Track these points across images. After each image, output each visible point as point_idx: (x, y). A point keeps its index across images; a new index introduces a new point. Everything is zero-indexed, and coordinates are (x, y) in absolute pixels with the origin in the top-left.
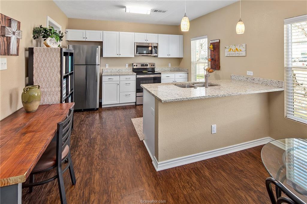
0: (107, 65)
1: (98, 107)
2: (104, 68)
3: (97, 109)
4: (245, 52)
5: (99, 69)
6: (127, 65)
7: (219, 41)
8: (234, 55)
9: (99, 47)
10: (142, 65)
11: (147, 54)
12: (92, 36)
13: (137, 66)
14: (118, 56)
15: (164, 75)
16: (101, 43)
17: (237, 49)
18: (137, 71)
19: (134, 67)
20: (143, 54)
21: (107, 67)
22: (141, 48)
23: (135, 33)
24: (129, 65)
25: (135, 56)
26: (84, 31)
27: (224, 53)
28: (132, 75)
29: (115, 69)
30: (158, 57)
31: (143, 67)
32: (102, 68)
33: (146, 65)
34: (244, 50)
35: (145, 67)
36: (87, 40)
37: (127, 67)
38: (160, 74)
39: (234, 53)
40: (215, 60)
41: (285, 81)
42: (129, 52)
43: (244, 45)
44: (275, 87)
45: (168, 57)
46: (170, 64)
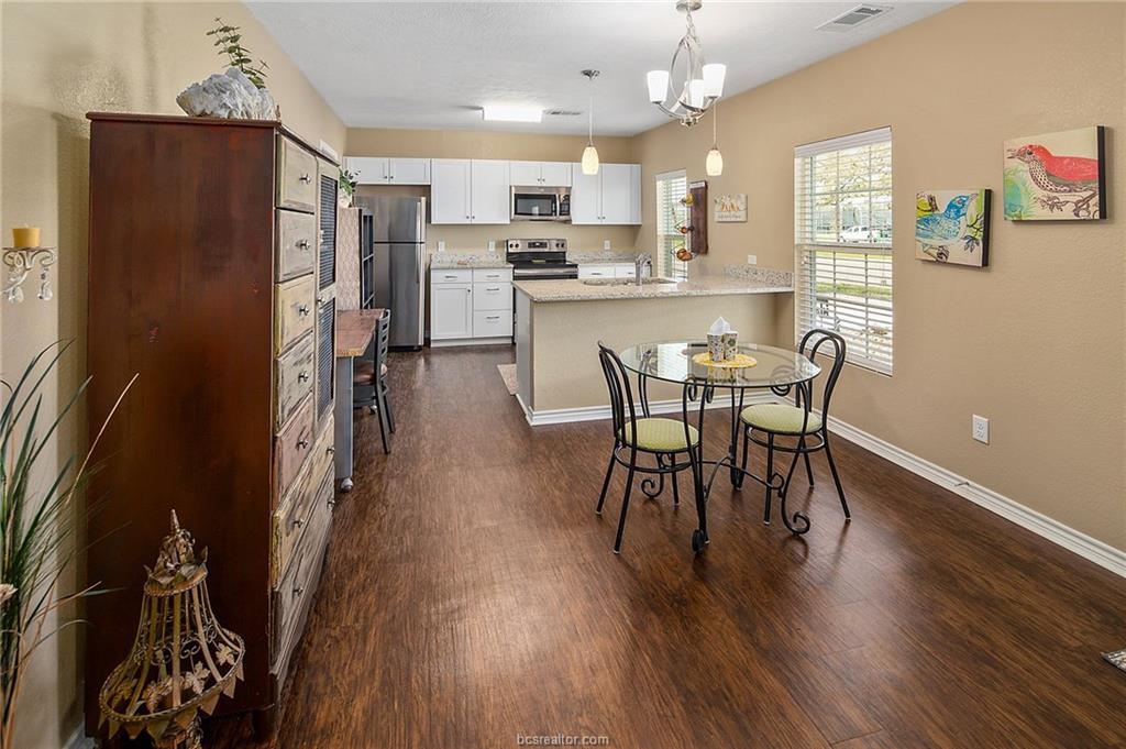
0: (442, 245)
1: (421, 343)
2: (434, 252)
3: (420, 348)
4: (744, 212)
5: (423, 253)
6: (492, 244)
7: (706, 186)
8: (728, 220)
9: (423, 199)
10: (532, 245)
11: (540, 215)
12: (405, 171)
13: (517, 246)
14: (468, 222)
15: (585, 269)
16: (426, 190)
17: (732, 206)
18: (517, 260)
19: (511, 250)
20: (531, 214)
21: (442, 249)
22: (525, 201)
23: (512, 162)
24: (499, 245)
25: (511, 220)
26: (386, 159)
27: (715, 214)
28: (503, 268)
29: (463, 254)
30: (573, 223)
31: (532, 250)
32: (430, 251)
33: (541, 244)
34: (742, 207)
35: (541, 250)
36: (392, 182)
37: (492, 249)
38: (576, 266)
39: (727, 214)
40: (698, 232)
41: (797, 272)
42: (496, 211)
43: (743, 196)
44: (782, 286)
45: (599, 223)
46: (607, 242)
